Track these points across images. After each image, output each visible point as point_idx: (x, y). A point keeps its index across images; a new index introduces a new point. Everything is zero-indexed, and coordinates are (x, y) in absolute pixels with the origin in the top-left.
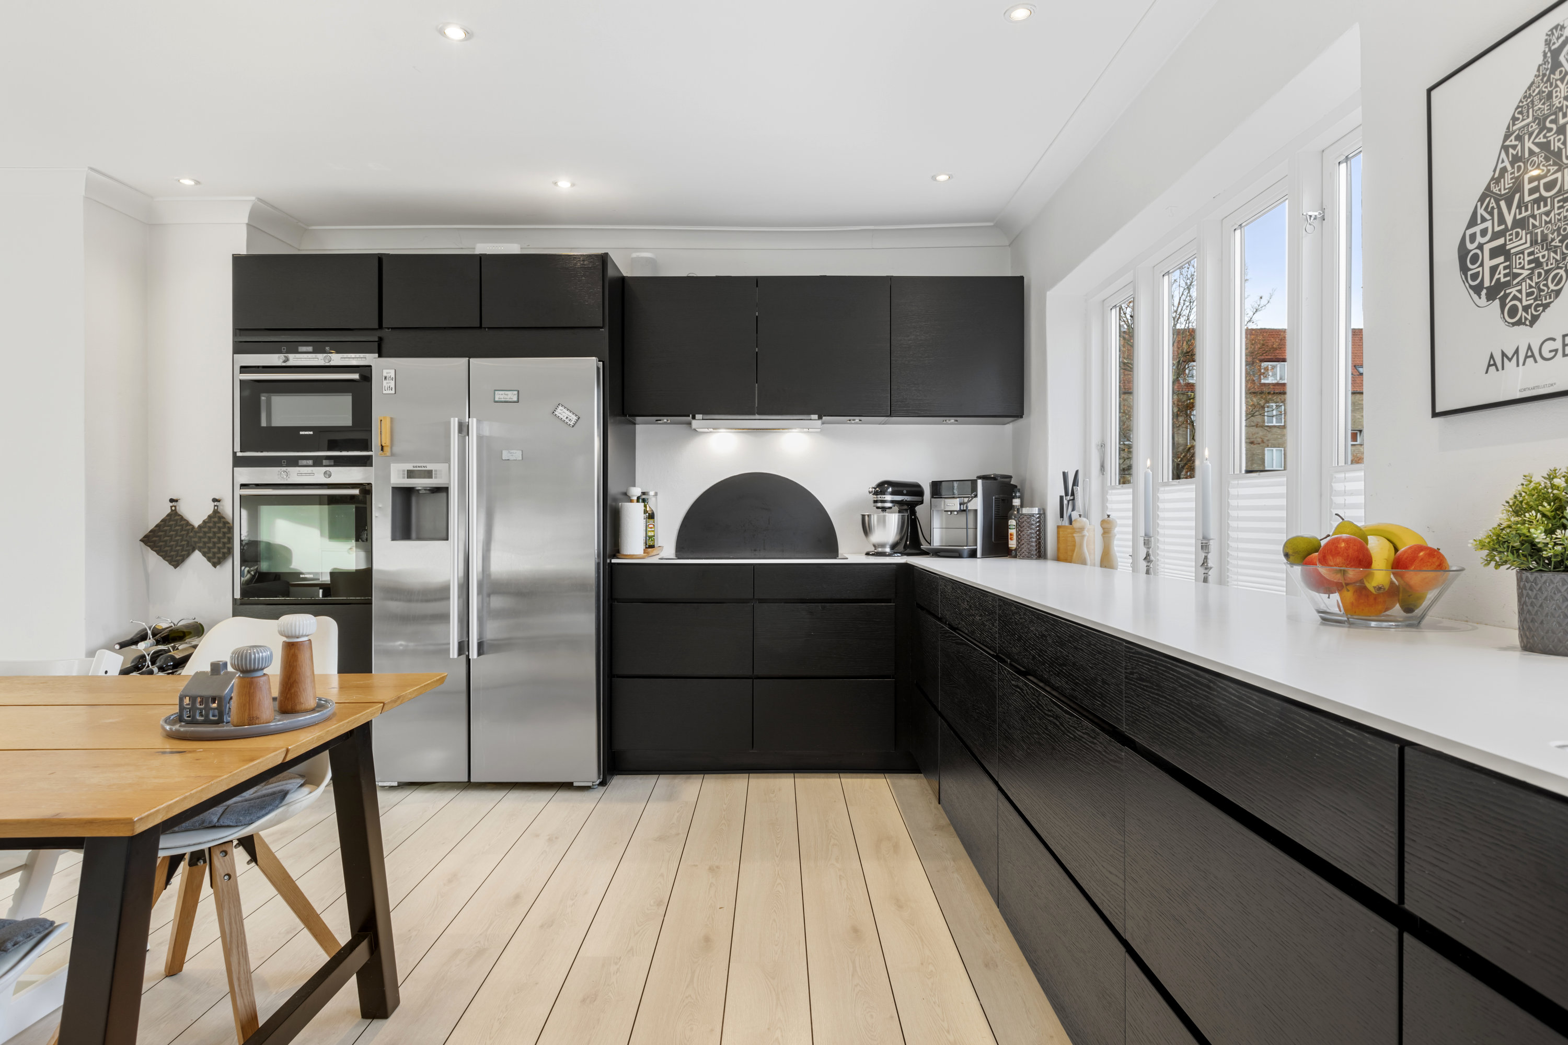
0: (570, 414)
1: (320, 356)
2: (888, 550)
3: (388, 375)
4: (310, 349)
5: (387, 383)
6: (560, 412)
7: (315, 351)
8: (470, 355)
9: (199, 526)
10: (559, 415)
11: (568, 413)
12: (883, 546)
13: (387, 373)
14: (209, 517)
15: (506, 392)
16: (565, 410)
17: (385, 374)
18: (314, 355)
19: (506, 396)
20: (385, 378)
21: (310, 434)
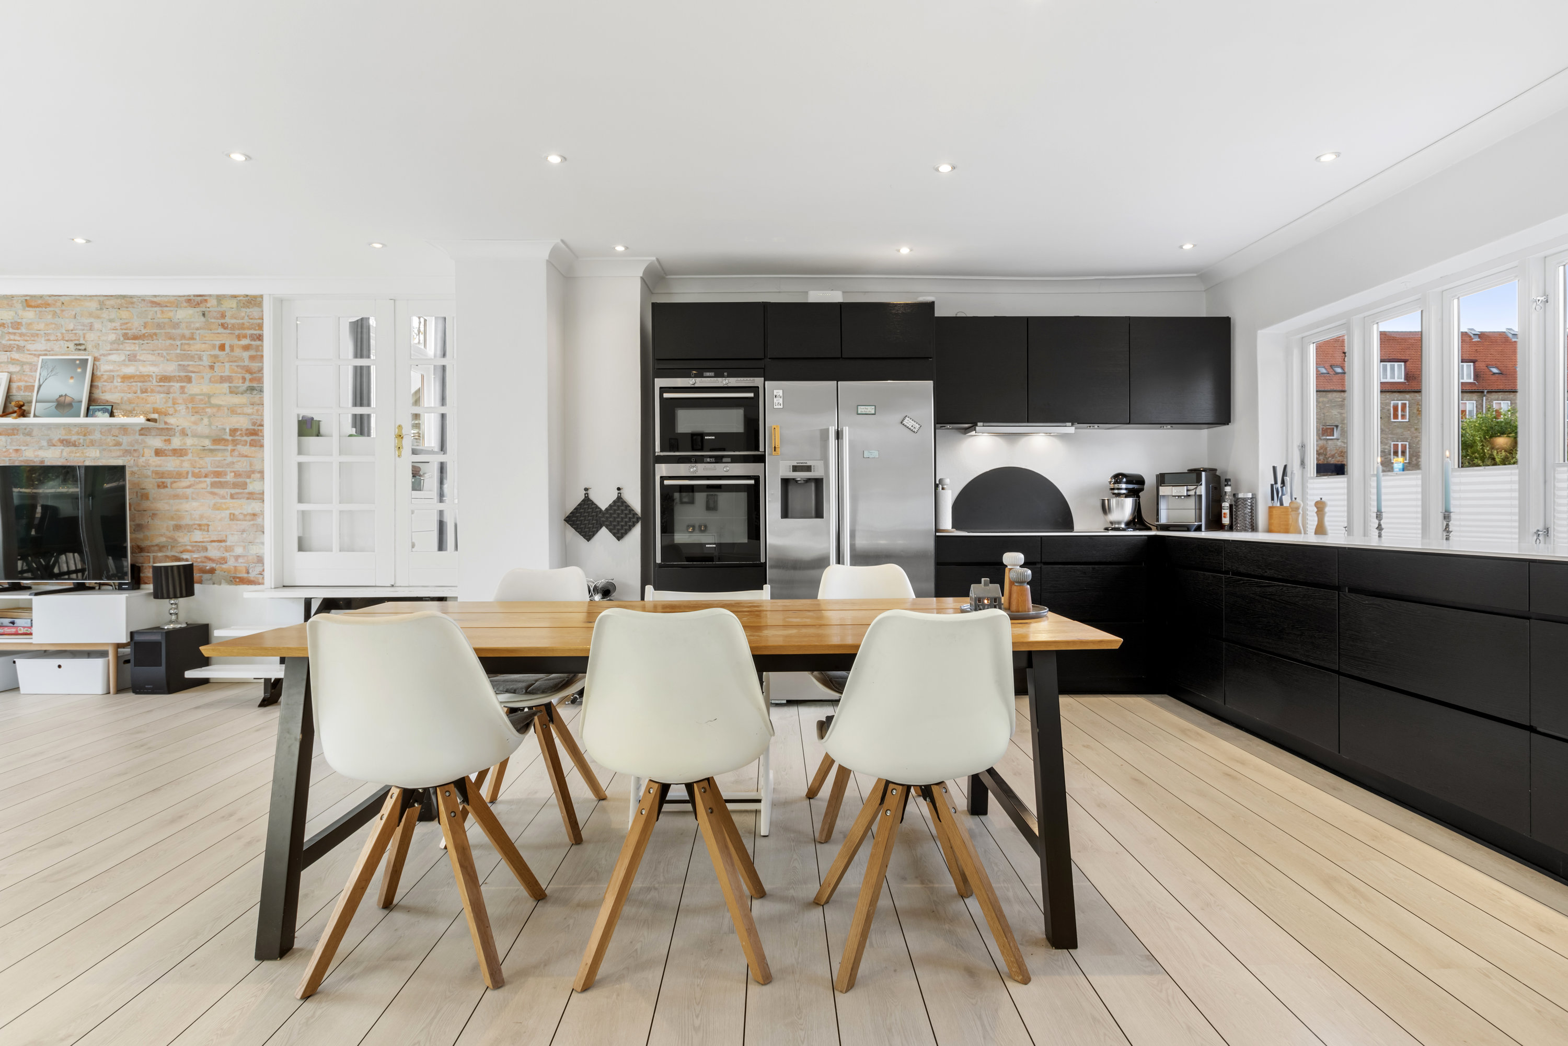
0: (915, 424)
1: (720, 379)
2: (1123, 526)
3: (778, 394)
4: (712, 374)
5: (777, 400)
6: (907, 421)
7: (716, 376)
8: (838, 379)
9: (606, 509)
10: (906, 424)
11: (913, 422)
12: (1119, 523)
13: (777, 393)
14: (614, 502)
15: (867, 407)
16: (911, 421)
17: (775, 394)
18: (715, 379)
19: (866, 410)
20: (776, 396)
21: (712, 439)
